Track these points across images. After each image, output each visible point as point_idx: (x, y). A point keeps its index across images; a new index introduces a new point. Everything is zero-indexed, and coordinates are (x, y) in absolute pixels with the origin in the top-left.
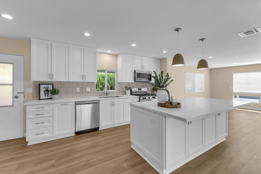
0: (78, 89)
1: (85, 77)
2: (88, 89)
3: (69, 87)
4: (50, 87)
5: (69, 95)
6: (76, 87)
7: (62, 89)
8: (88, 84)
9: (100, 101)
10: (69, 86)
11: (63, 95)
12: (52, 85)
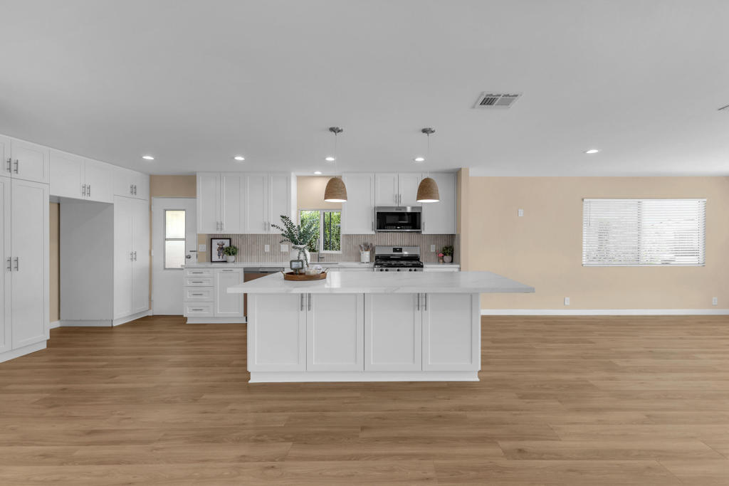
0: (267, 248)
3: (254, 244)
4: (227, 243)
5: (253, 257)
6: (263, 244)
7: (243, 247)
11: (244, 256)
12: (228, 240)
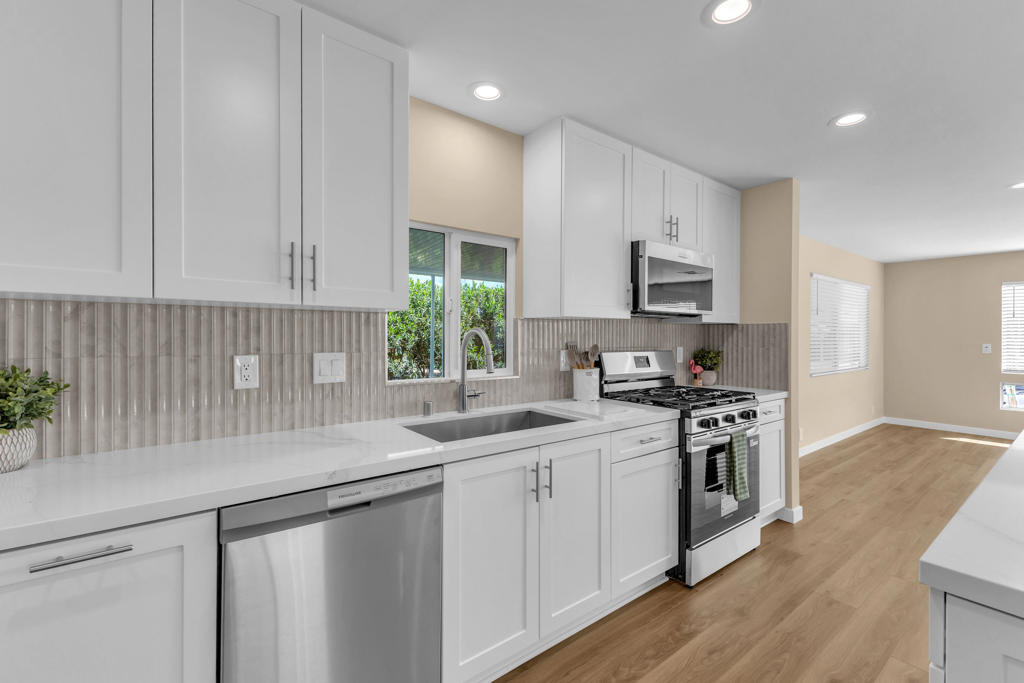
0: (247, 371)
1: (308, 263)
2: (331, 368)
3: (169, 354)
5: (162, 418)
6: (229, 351)
7: (92, 370)
8: (326, 324)
9: (451, 476)
10: (169, 343)
11: (101, 424)
